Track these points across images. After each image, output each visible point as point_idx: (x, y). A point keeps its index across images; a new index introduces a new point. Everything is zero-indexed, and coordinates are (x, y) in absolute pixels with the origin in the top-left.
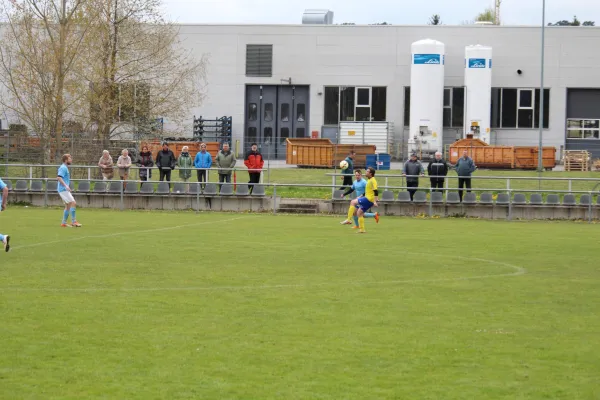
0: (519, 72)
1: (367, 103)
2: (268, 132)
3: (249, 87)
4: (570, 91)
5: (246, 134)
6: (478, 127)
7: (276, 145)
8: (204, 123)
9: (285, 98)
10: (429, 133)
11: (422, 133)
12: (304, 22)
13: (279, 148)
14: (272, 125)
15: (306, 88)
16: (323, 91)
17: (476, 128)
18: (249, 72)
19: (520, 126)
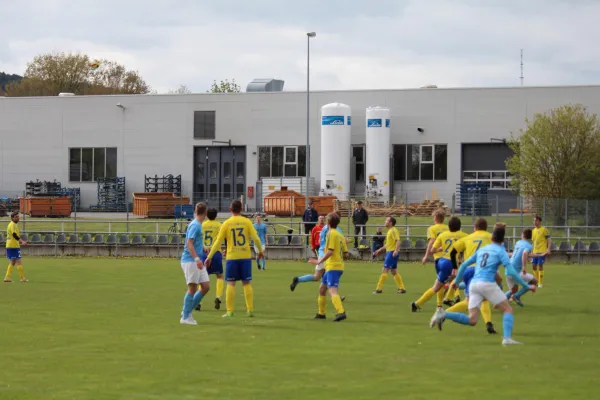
0: (419, 130)
1: (294, 161)
2: (213, 187)
3: (197, 149)
4: (465, 147)
5: (195, 190)
6: (375, 180)
7: (220, 200)
8: (159, 181)
9: (227, 157)
10: (334, 187)
11: (328, 187)
12: (249, 90)
13: (223, 202)
14: (217, 182)
15: (243, 148)
16: (256, 150)
17: (374, 182)
18: (197, 135)
19: (422, 178)
